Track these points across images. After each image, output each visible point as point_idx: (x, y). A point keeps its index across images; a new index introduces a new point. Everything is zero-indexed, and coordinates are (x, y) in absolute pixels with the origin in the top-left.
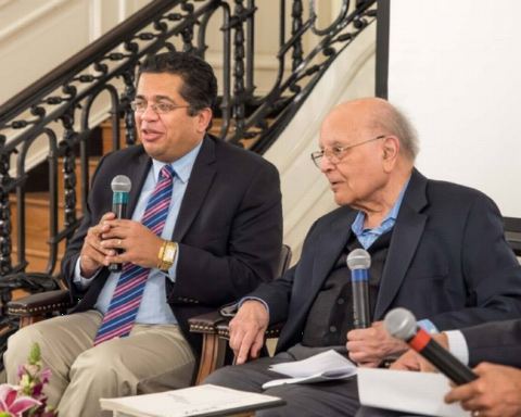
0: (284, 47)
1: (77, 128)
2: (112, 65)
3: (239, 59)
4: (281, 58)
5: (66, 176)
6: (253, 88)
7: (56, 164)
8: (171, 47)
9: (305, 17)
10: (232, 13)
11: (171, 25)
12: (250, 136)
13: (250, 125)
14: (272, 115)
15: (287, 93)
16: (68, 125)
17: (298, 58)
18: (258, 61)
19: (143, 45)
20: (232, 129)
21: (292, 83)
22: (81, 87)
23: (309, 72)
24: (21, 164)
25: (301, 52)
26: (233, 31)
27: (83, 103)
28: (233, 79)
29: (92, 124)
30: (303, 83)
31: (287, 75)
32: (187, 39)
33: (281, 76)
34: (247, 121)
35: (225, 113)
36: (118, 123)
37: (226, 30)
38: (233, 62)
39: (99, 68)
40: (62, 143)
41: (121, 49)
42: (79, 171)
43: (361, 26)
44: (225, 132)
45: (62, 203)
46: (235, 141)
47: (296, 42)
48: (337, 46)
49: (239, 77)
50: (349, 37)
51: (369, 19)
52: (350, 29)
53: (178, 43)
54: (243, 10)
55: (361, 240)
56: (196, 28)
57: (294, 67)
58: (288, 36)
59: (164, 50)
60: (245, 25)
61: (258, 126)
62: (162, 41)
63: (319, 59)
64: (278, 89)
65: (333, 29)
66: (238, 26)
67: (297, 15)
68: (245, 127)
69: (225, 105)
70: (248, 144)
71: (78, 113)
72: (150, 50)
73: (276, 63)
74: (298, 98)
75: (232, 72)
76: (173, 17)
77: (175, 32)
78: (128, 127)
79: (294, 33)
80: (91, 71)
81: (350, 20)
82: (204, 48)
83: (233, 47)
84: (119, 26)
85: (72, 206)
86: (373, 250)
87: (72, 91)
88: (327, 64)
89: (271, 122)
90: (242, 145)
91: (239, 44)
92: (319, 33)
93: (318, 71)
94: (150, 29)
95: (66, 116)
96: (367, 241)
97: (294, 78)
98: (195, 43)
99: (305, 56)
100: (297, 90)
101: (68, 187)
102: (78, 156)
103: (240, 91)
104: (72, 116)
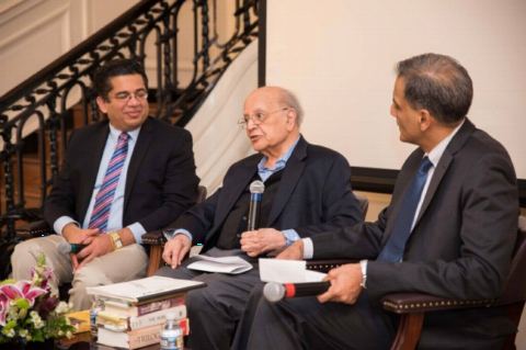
0: (197, 56)
1: (58, 109)
2: (81, 67)
3: (167, 63)
4: (196, 63)
5: (51, 143)
6: (176, 83)
7: (44, 135)
8: (121, 55)
9: (211, 36)
10: (162, 32)
11: (121, 40)
12: (175, 115)
13: (176, 108)
14: (191, 101)
15: (200, 86)
16: (52, 108)
17: (206, 63)
18: (180, 65)
19: (102, 54)
20: (164, 110)
21: (203, 80)
22: (60, 82)
23: (214, 73)
24: (19, 134)
25: (208, 59)
26: (163, 46)
27: (61, 93)
28: (163, 78)
29: (68, 106)
30: (210, 80)
31: (200, 74)
32: (132, 50)
33: (195, 75)
34: (174, 105)
35: (159, 100)
36: (86, 107)
37: (158, 44)
38: (163, 66)
39: (72, 69)
40: (48, 121)
41: (86, 57)
42: (60, 139)
43: (247, 42)
44: (158, 113)
45: (48, 162)
46: (166, 119)
47: (205, 53)
48: (231, 56)
49: (167, 76)
50: (239, 50)
51: (252, 38)
52: (240, 44)
53: (126, 52)
54: (169, 31)
55: (261, 175)
56: (138, 43)
57: (204, 69)
58: (200, 49)
59: (117, 57)
60: (171, 41)
61: (181, 108)
62: (115, 51)
63: (221, 64)
64: (194, 84)
65: (230, 44)
66: (167, 42)
67: (205, 34)
68: (172, 109)
69: (158, 94)
70: (174, 120)
71: (59, 101)
72: (108, 58)
73: (192, 66)
74: (207, 90)
75: (163, 72)
76: (122, 35)
77: (124, 45)
78: (93, 109)
79: (204, 46)
80: (66, 71)
81: (241, 38)
82: (143, 56)
83: (163, 56)
84: (85, 42)
85: (56, 163)
86: (267, 183)
87: (53, 85)
88: (225, 68)
89: (190, 106)
90: (170, 122)
91: (167, 54)
92: (220, 47)
93: (220, 72)
94: (107, 43)
95: (50, 102)
96: (265, 176)
97: (204, 77)
98: (138, 52)
99: (211, 61)
100: (206, 84)
101: (52, 150)
102: (59, 128)
103: (168, 85)
104: (55, 102)
